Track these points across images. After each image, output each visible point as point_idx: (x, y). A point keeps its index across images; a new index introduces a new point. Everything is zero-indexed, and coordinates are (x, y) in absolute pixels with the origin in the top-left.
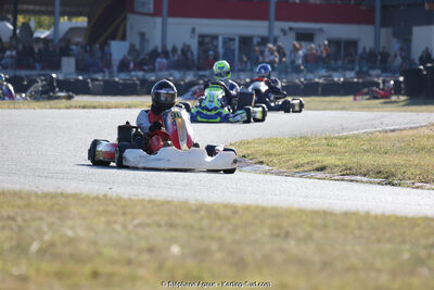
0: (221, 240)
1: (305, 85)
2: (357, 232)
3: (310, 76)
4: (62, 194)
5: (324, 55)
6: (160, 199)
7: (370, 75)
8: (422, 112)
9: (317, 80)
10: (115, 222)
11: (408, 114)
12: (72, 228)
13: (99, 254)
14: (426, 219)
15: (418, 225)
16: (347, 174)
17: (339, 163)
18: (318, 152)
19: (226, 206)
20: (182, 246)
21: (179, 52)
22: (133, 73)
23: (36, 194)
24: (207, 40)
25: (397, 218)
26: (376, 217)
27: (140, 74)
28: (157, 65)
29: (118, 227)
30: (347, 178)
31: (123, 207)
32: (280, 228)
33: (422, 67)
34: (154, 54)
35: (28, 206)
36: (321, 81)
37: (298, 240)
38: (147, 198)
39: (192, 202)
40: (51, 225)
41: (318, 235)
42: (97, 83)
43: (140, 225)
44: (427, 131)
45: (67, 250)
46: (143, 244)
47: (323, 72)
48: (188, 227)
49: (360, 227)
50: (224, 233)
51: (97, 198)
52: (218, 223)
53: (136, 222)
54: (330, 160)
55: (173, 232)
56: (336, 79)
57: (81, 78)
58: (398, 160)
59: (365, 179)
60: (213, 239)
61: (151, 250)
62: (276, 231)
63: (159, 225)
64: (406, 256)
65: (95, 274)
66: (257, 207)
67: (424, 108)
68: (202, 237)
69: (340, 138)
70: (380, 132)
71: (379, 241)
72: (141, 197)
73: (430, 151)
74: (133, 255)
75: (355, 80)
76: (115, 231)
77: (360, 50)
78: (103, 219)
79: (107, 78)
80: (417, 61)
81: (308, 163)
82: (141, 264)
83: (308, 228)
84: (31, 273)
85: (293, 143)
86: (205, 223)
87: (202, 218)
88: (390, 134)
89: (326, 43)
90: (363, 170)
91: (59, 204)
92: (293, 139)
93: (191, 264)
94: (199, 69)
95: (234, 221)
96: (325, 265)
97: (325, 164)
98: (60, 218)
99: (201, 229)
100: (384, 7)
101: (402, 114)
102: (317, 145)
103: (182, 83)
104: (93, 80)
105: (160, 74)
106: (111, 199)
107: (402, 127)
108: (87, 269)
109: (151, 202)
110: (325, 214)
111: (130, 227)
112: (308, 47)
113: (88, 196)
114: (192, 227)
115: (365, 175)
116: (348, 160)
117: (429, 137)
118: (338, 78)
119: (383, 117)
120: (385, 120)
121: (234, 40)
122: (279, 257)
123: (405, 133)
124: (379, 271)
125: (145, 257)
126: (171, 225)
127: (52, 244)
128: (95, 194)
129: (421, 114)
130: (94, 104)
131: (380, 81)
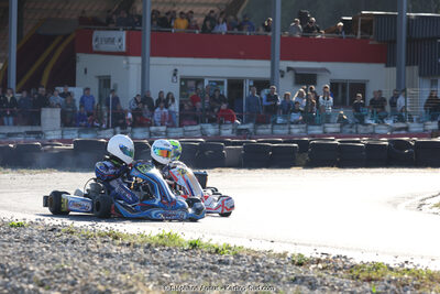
24: (191, 84)
100: (410, 40)
121: (222, 83)
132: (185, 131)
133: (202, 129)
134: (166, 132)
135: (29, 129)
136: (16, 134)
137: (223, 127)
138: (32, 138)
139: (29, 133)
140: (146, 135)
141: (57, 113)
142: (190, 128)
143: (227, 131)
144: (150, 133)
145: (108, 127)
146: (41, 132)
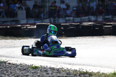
132: (81, 19)
133: (89, 18)
134: (73, 20)
135: (12, 19)
136: (7, 22)
137: (98, 17)
138: (14, 23)
139: (13, 21)
140: (64, 21)
141: (24, 12)
142: (84, 18)
143: (100, 19)
144: (66, 20)
145: (47, 18)
146: (18, 21)
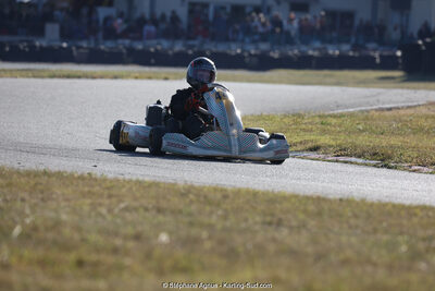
0: (210, 227)
1: (299, 58)
2: (353, 221)
3: (304, 48)
4: (45, 173)
5: (318, 26)
6: (147, 179)
7: (366, 49)
8: (419, 89)
9: (311, 52)
10: (100, 205)
11: (405, 91)
12: (56, 211)
13: (83, 240)
14: (424, 208)
15: (415, 215)
16: (342, 155)
17: (334, 143)
18: (311, 130)
19: (215, 189)
20: (170, 233)
21: (168, 19)
22: (120, 41)
23: (18, 172)
25: (394, 206)
26: (372, 205)
27: (127, 42)
28: (145, 33)
29: (104, 211)
30: (341, 159)
31: (108, 188)
32: (272, 215)
33: (420, 42)
34: (142, 22)
35: (9, 185)
36: (316, 54)
37: (291, 228)
38: (134, 178)
39: (181, 183)
40: (33, 208)
41: (312, 223)
42: (82, 51)
43: (126, 209)
44: (424, 111)
45: (50, 235)
46: (130, 230)
47: (317, 44)
48: (176, 212)
49: (356, 216)
50: (214, 219)
51: (81, 178)
52: (208, 208)
53: (122, 205)
54: (324, 140)
55: (161, 218)
56: (331, 52)
57: (65, 45)
58: (395, 141)
59: (360, 161)
60: (202, 226)
61: (137, 237)
62: (268, 219)
63: (146, 209)
64: (404, 248)
65: (80, 263)
66: (248, 192)
67: (422, 84)
68: (191, 224)
69: (334, 116)
70: (376, 110)
71: (375, 231)
72: (127, 177)
73: (428, 132)
74: (118, 242)
75: (351, 54)
76: (100, 214)
77: (357, 22)
78: (88, 201)
79: (92, 45)
80: (415, 35)
81: (301, 143)
82: (127, 253)
83: (302, 216)
84: (14, 260)
85: (286, 120)
86: (194, 208)
87: (191, 202)
88: (387, 113)
89: (323, 13)
90: (359, 150)
91: (41, 184)
92: (285, 116)
93: (180, 253)
94: (189, 38)
95: (224, 206)
96: (319, 257)
97: (318, 143)
98: (43, 200)
99: (190, 214)
101: (400, 91)
102: (310, 123)
103: (170, 52)
104: (78, 48)
105: (148, 42)
106: (96, 180)
107: (400, 105)
108: (72, 257)
109: (139, 183)
110: (319, 200)
111: (116, 211)
112: (303, 17)
113: (72, 175)
114: (180, 212)
115: (359, 157)
116: (342, 139)
117: (427, 117)
118: (333, 51)
119: (379, 94)
120: (381, 98)
122: (272, 248)
123: (402, 112)
124: (375, 265)
125: (131, 244)
126: (159, 210)
127: (35, 228)
128: (79, 173)
129: (419, 92)
130: (79, 74)
131: (377, 55)
